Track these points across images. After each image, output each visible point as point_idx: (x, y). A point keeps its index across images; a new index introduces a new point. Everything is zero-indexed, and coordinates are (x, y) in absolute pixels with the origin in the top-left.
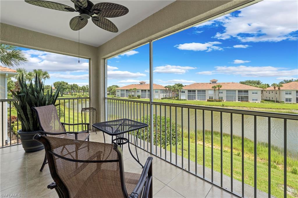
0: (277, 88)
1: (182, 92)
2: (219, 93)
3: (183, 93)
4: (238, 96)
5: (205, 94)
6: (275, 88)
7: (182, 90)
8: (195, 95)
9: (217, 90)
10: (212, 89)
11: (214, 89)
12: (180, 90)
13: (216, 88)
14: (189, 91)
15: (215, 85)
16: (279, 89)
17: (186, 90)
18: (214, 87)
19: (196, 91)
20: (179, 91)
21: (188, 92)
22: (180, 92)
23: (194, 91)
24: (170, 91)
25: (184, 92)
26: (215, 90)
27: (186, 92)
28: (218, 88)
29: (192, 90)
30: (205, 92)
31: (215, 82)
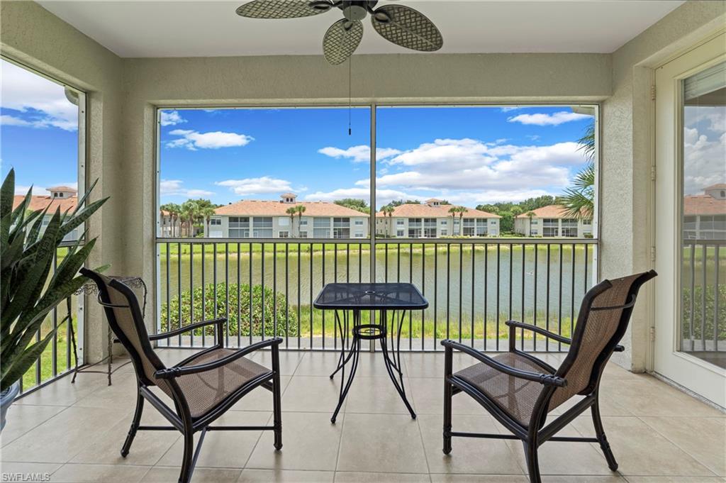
0: (387, 215)
1: (213, 222)
2: (301, 223)
3: (216, 226)
4: (334, 229)
5: (272, 226)
6: (385, 213)
7: (212, 217)
8: (248, 230)
9: (296, 216)
10: (287, 214)
11: (290, 214)
12: (208, 217)
13: (294, 212)
14: (233, 219)
15: (293, 206)
16: (390, 215)
17: (223, 216)
18: (291, 211)
19: (251, 220)
20: (205, 219)
21: (230, 221)
22: (208, 223)
23: (246, 219)
24: (175, 220)
25: (219, 223)
26: (292, 217)
27: (226, 222)
28: (298, 213)
29: (241, 218)
30: (272, 221)
31: (292, 200)
